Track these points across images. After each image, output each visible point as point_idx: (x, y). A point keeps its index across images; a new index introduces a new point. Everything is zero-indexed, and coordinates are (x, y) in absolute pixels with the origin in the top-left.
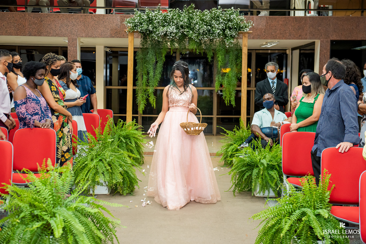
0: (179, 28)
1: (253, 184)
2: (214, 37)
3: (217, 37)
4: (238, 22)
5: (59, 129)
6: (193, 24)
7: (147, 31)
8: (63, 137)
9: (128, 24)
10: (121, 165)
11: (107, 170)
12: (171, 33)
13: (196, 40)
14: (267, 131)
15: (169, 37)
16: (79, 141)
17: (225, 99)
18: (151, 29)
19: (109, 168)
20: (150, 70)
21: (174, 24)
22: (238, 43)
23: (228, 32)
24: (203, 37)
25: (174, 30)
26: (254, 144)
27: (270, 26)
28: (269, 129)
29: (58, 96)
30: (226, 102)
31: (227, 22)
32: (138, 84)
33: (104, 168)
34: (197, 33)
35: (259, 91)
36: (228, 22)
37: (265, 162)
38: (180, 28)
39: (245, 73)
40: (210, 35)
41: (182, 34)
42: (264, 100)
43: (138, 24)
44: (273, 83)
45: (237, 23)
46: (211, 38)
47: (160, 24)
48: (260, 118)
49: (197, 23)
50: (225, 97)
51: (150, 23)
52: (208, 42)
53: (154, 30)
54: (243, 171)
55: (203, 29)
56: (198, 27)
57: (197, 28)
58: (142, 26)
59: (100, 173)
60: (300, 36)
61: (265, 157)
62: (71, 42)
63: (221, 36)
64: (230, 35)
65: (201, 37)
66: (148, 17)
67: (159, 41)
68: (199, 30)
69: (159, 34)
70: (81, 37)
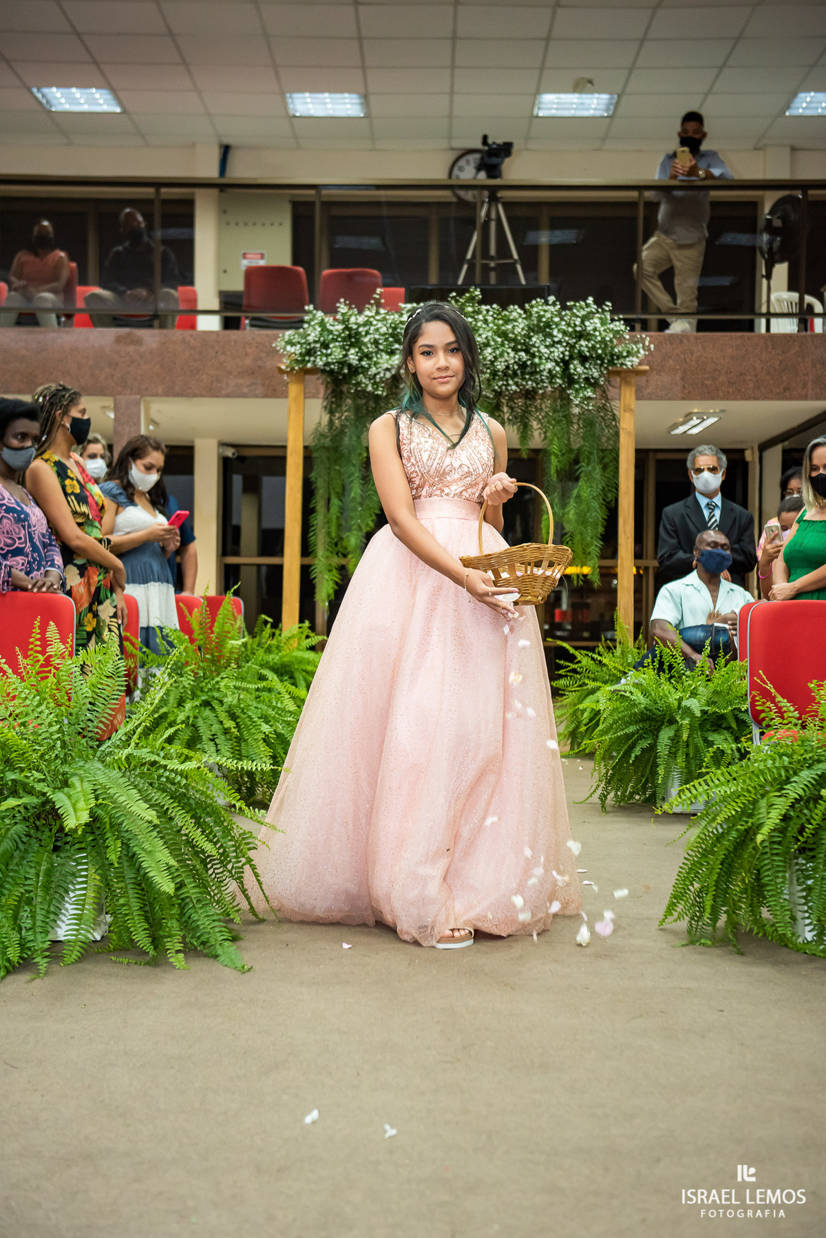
1: (661, 771)
2: (537, 384)
3: (545, 382)
4: (608, 339)
5: (86, 605)
7: (342, 369)
8: (97, 632)
9: (288, 348)
10: (266, 719)
11: (226, 731)
14: (697, 636)
16: (144, 653)
18: (353, 356)
19: (230, 724)
20: (352, 481)
22: (608, 405)
23: (577, 368)
24: (505, 383)
26: (661, 656)
28: (702, 631)
29: (84, 509)
31: (574, 341)
32: (315, 522)
33: (216, 727)
34: (489, 371)
35: (672, 533)
36: (575, 343)
37: (695, 705)
39: (628, 488)
40: (525, 378)
43: (318, 345)
44: (710, 508)
45: (603, 341)
46: (530, 386)
47: (381, 347)
48: (678, 601)
49: (487, 345)
51: (352, 345)
52: (519, 400)
53: (364, 363)
54: (628, 737)
55: (506, 361)
56: (490, 354)
57: (489, 358)
58: (329, 351)
59: (204, 738)
60: (785, 390)
61: (694, 694)
62: (123, 411)
63: (558, 380)
64: (583, 376)
65: (501, 383)
66: (347, 328)
67: (377, 395)
68: (492, 362)
69: (378, 376)
70: (152, 395)
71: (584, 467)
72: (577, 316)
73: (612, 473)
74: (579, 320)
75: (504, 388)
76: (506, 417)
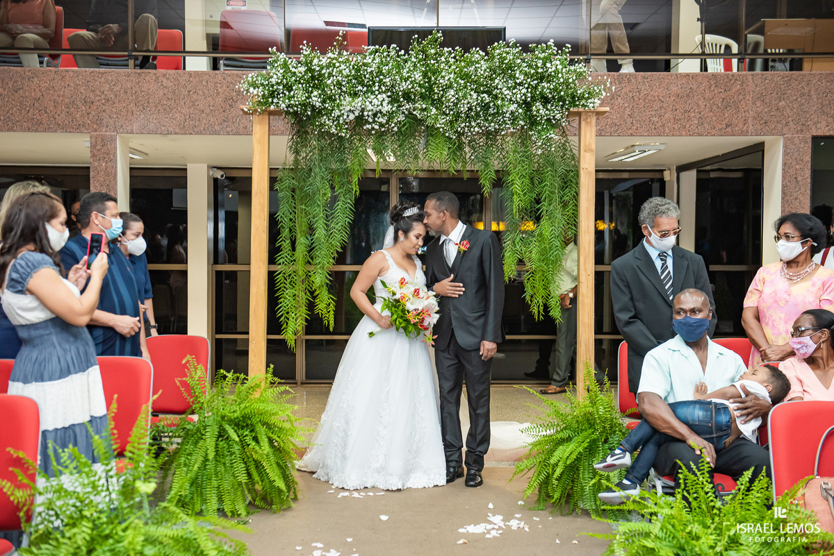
0: (399, 101)
2: (500, 125)
3: (507, 124)
4: (570, 80)
6: (438, 87)
7: (306, 111)
9: (251, 89)
12: (375, 115)
13: (447, 134)
14: (696, 416)
15: (369, 127)
17: (531, 301)
18: (316, 100)
20: (317, 221)
21: (384, 89)
22: (567, 144)
23: (539, 110)
25: (385, 104)
27: (647, 101)
30: (535, 311)
31: (536, 82)
32: (281, 260)
34: (452, 113)
36: (538, 83)
38: (402, 99)
40: (487, 120)
41: (406, 117)
42: (679, 313)
43: (281, 87)
45: (566, 83)
46: (492, 127)
47: (344, 89)
48: (666, 369)
49: (450, 86)
50: (532, 297)
51: (315, 87)
52: (481, 140)
53: (327, 105)
55: (469, 103)
56: (453, 96)
57: (452, 100)
58: (292, 93)
60: (727, 126)
62: (99, 147)
63: (520, 122)
64: (545, 118)
65: (463, 125)
66: (310, 70)
67: (341, 136)
68: (456, 104)
69: (341, 118)
70: (127, 133)
71: (544, 206)
72: (540, 58)
73: (571, 211)
74: (541, 61)
75: (466, 129)
76: (467, 157)
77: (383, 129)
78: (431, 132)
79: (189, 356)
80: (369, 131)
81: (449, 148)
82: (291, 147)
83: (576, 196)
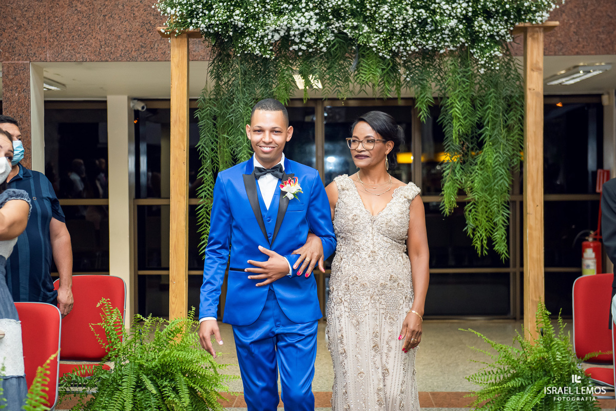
0: (327, 19)
2: (438, 43)
3: (446, 41)
7: (227, 31)
9: (169, 9)
12: (302, 35)
13: (381, 54)
15: (296, 47)
17: (474, 235)
20: (240, 151)
21: (311, 5)
22: (512, 63)
23: (482, 25)
24: (403, 43)
25: (312, 22)
27: (594, 17)
30: (478, 245)
34: (385, 30)
38: (331, 17)
39: (536, 152)
40: (425, 37)
41: (336, 36)
43: (200, 6)
46: (430, 45)
50: (474, 230)
51: (237, 5)
52: (418, 60)
53: (250, 25)
55: (404, 19)
56: (387, 12)
57: (386, 16)
58: (212, 12)
62: (11, 77)
63: (461, 39)
64: (488, 34)
65: (398, 44)
67: (266, 58)
68: (390, 21)
69: (266, 39)
70: (41, 61)
71: (487, 131)
73: (517, 136)
75: (401, 48)
76: (402, 79)
77: (311, 50)
78: (364, 51)
79: (103, 299)
80: (296, 52)
81: (383, 70)
82: (212, 72)
83: (522, 120)
